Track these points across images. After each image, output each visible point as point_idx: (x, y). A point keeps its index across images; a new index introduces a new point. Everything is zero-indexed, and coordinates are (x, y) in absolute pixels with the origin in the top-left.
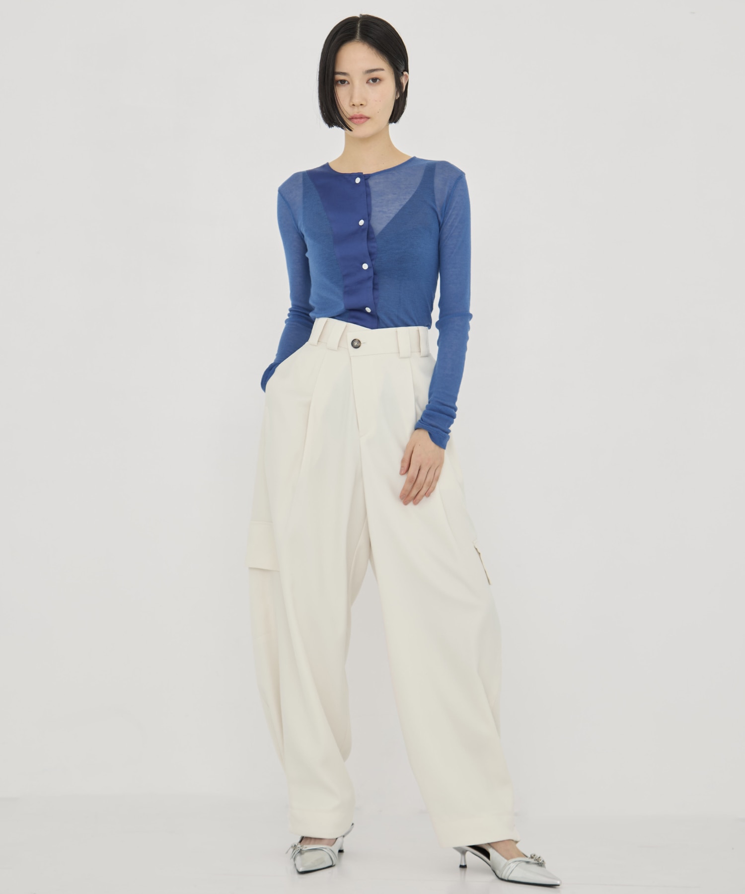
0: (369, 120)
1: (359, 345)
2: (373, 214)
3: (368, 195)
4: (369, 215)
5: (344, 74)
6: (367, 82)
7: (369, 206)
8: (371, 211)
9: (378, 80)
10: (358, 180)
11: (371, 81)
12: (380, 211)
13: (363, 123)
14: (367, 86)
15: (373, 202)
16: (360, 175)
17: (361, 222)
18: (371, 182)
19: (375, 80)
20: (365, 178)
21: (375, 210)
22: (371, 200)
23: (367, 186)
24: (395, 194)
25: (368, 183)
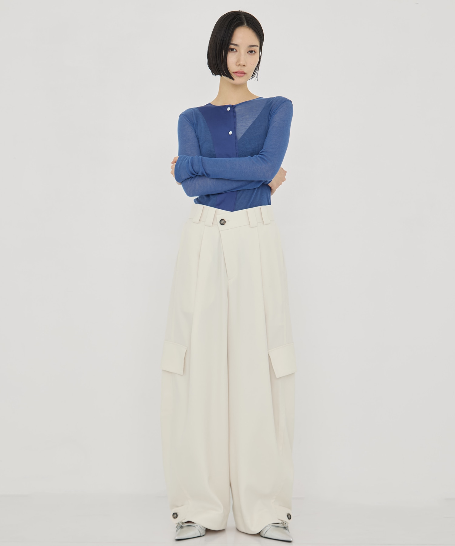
0: (246, 75)
1: (224, 223)
2: (237, 127)
3: (235, 117)
4: (235, 128)
5: (236, 45)
6: (248, 53)
7: (235, 123)
8: (236, 126)
9: (253, 52)
10: (229, 109)
11: (249, 52)
12: (241, 126)
13: (243, 76)
14: (247, 54)
15: (237, 121)
16: (230, 106)
17: (230, 133)
18: (237, 110)
19: (251, 52)
20: (233, 107)
21: (239, 125)
22: (236, 120)
23: (234, 112)
24: (250, 115)
25: (235, 110)
